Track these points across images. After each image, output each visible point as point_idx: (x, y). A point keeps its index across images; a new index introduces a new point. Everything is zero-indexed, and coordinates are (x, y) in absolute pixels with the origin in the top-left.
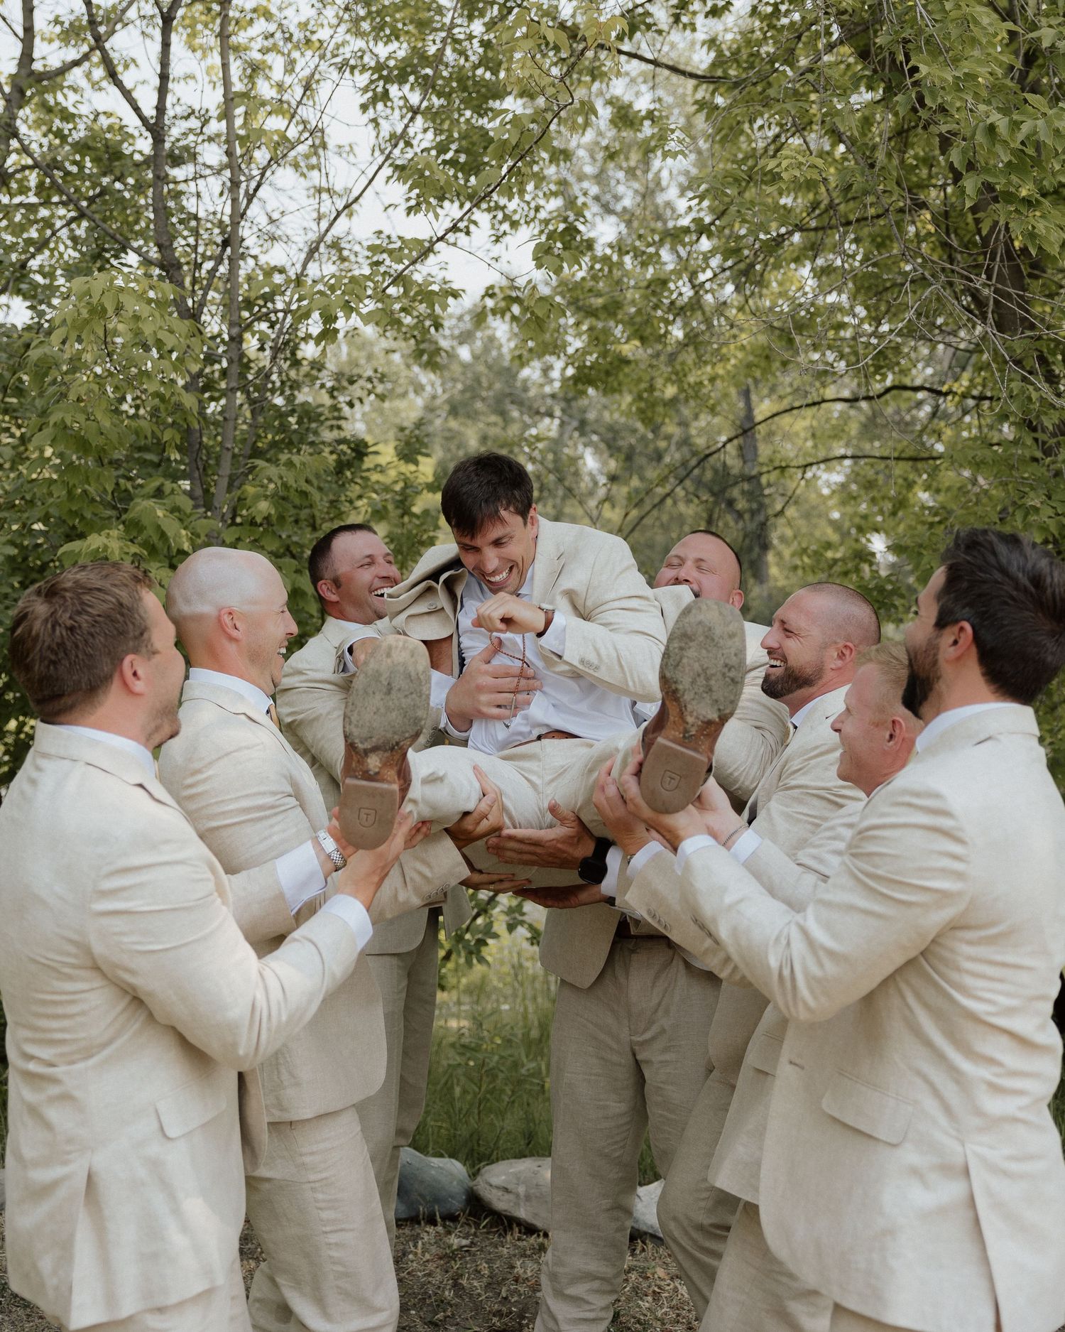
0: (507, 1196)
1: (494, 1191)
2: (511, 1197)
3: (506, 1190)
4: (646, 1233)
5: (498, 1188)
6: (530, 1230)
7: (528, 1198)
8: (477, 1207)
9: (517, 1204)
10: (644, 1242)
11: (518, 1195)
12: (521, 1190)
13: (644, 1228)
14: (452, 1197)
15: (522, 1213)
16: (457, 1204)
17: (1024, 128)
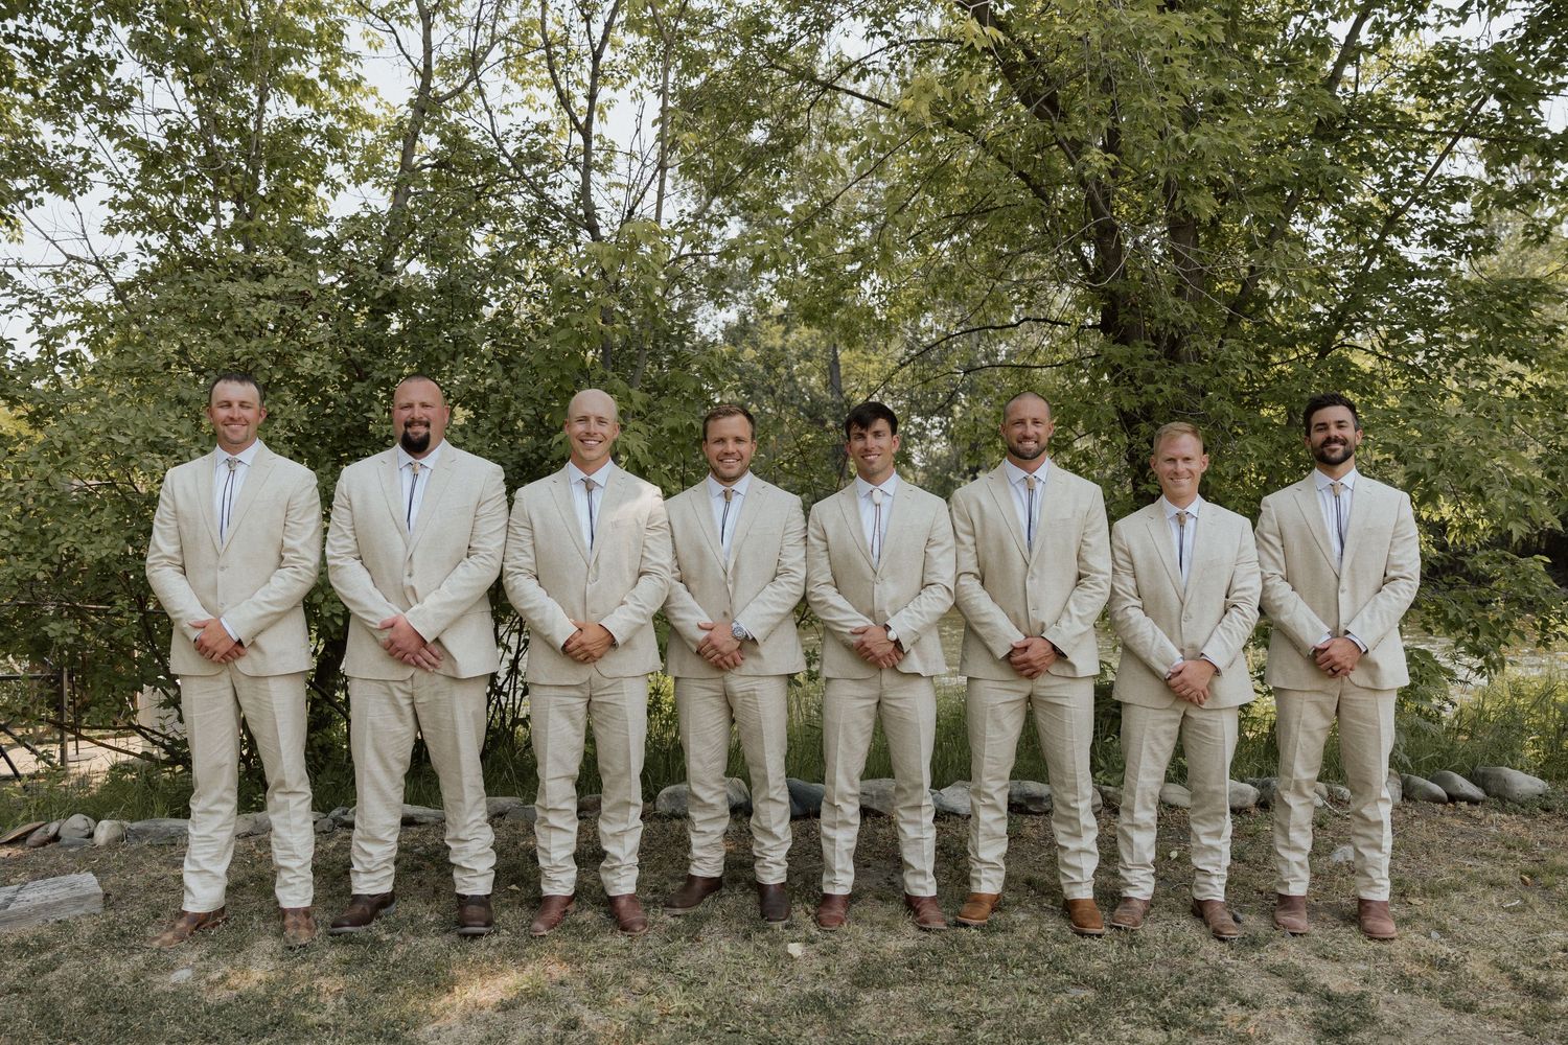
17: (1197, 142)
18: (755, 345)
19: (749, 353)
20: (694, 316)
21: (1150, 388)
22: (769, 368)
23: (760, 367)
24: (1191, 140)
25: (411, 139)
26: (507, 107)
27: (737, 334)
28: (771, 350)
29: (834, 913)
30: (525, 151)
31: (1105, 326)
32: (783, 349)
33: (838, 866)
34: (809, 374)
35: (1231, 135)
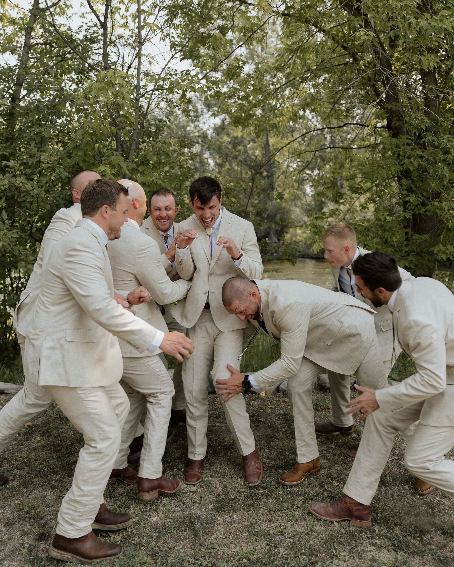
17: (421, 24)
18: (228, 135)
19: (226, 139)
20: (198, 121)
21: (406, 161)
22: (234, 147)
23: (230, 147)
24: (417, 24)
25: (29, 30)
26: (83, 14)
27: (220, 130)
28: (236, 138)
29: (194, 473)
30: (89, 37)
31: (388, 127)
32: (242, 137)
33: (197, 443)
34: (254, 149)
35: (441, 20)
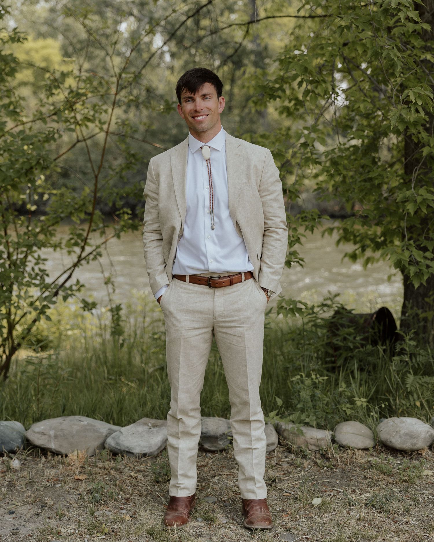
0: (43, 437)
1: (36, 435)
2: (46, 437)
3: (43, 434)
4: (124, 451)
5: (38, 433)
6: (55, 453)
7: (56, 437)
8: (27, 444)
9: (49, 441)
10: (123, 456)
11: (50, 436)
12: (52, 433)
13: (123, 448)
14: (13, 441)
15: (53, 445)
16: (17, 444)
29: (179, 514)
